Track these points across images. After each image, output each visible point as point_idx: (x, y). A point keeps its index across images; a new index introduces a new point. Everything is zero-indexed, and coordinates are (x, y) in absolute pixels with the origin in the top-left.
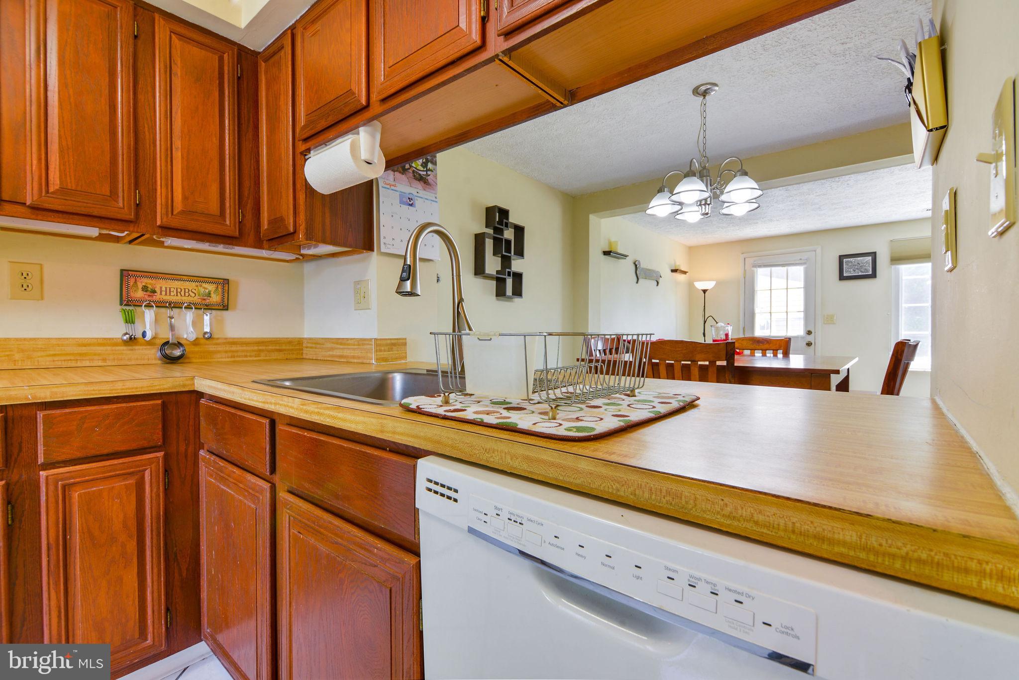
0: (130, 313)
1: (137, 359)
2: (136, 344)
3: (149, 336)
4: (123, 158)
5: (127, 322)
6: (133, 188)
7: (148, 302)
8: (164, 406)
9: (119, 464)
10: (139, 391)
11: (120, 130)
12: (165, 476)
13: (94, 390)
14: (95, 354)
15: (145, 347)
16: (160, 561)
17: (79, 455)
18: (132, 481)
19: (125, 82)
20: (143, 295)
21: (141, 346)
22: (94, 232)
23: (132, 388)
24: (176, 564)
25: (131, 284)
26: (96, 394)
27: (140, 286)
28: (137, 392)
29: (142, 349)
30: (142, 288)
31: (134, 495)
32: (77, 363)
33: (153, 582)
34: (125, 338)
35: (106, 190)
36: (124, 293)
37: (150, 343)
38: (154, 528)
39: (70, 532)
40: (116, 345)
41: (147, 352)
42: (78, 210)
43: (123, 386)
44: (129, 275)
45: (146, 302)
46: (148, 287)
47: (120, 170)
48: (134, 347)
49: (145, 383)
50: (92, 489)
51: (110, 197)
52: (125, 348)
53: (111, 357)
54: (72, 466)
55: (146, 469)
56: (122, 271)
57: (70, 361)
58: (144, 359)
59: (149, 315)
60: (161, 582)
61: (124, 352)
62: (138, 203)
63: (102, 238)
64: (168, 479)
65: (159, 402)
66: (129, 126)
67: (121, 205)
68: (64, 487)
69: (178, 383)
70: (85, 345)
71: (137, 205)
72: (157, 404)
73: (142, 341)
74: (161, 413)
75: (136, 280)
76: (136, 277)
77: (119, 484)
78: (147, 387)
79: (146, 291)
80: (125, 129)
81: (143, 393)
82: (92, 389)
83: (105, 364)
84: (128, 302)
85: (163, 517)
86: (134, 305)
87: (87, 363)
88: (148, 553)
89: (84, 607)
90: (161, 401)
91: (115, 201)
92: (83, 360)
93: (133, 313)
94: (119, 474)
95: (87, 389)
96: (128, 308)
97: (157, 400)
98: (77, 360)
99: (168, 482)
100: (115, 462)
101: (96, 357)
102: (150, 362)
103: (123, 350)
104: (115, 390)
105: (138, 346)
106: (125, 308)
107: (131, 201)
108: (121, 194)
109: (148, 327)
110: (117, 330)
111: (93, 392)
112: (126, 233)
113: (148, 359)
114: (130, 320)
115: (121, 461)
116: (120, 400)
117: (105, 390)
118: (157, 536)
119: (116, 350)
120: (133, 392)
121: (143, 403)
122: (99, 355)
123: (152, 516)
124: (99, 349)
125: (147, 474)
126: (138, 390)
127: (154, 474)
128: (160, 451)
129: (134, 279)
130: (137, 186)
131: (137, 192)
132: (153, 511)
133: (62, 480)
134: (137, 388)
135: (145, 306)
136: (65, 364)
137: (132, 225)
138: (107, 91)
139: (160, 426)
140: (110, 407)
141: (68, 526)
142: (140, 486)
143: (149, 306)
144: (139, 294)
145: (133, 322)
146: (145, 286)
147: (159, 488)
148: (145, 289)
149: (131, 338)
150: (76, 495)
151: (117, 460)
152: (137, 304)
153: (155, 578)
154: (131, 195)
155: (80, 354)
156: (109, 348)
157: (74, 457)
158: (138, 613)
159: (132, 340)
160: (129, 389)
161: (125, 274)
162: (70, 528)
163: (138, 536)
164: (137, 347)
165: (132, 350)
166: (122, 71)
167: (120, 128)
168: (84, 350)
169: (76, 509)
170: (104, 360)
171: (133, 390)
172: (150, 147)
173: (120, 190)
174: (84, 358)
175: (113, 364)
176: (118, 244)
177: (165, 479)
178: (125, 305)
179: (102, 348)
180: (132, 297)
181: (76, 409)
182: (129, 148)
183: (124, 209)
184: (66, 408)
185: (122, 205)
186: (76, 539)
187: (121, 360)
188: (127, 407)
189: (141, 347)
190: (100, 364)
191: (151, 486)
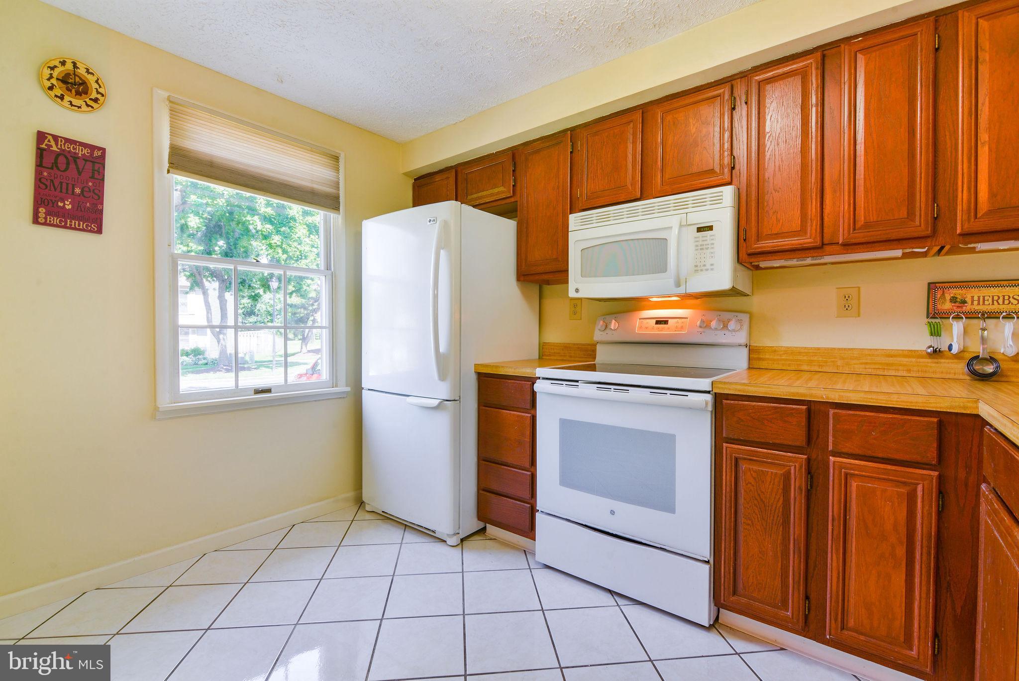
0: (936, 326)
1: (942, 372)
2: (942, 357)
3: (955, 350)
4: (921, 177)
5: (932, 335)
6: (930, 203)
7: (956, 314)
8: (940, 424)
9: (892, 470)
10: (913, 406)
11: (918, 151)
12: (939, 498)
13: (872, 399)
14: (901, 365)
15: (951, 361)
16: (930, 581)
17: (857, 451)
18: (903, 490)
19: (924, 101)
20: (951, 307)
21: (947, 359)
22: (898, 253)
23: (907, 402)
24: (949, 593)
25: (939, 296)
26: (874, 402)
27: (948, 297)
28: (912, 406)
29: (948, 363)
30: (951, 299)
31: (905, 504)
32: (884, 371)
33: (920, 598)
34: (929, 351)
35: (904, 213)
36: (930, 306)
37: (958, 357)
38: (925, 545)
39: (850, 515)
40: (923, 357)
41: (953, 366)
42: (878, 238)
43: (898, 398)
44: (937, 287)
45: (955, 314)
46: (957, 298)
47: (918, 189)
48: (939, 360)
49: (920, 399)
50: (868, 485)
51: (908, 218)
52: (930, 360)
53: (915, 369)
54: (854, 459)
55: (918, 484)
56: (929, 284)
57: (878, 370)
58: (950, 373)
59: (957, 327)
60: (930, 603)
61: (929, 365)
62: (935, 216)
63: (905, 256)
64: (942, 501)
65: (935, 420)
66: (927, 144)
67: (917, 223)
68: (846, 475)
69: (957, 404)
70: (891, 356)
71: (936, 219)
72: (933, 422)
73: (948, 354)
74: (936, 431)
75: (944, 292)
76: (943, 288)
77: (891, 489)
78: (922, 403)
79: (955, 302)
80: (923, 147)
81: (917, 408)
82: (870, 397)
83: (909, 375)
84: (934, 314)
85: (935, 538)
86: (940, 318)
87: (893, 373)
88: (917, 566)
89: (857, 583)
90: (937, 419)
91: (912, 221)
92: (889, 369)
93: (939, 326)
94: (892, 479)
95: (866, 396)
96: (934, 321)
97: (934, 417)
98: (884, 369)
99: (942, 505)
100: (889, 467)
101: (901, 368)
102: (956, 377)
103: (928, 363)
104: (891, 401)
105: (944, 359)
106: (930, 320)
107: (928, 216)
108: (918, 214)
109: (955, 340)
110: (922, 341)
111: (871, 401)
112: (927, 248)
113: (955, 373)
114: (935, 332)
115: (894, 468)
116: (896, 411)
117: (881, 400)
118: (927, 554)
119: (920, 362)
120: (907, 406)
121: (918, 418)
122: (904, 365)
123: (922, 532)
124: (905, 360)
125: (920, 488)
126: (913, 404)
127: (926, 491)
128: (935, 471)
129: (942, 291)
130: (934, 199)
131: (935, 206)
132: (924, 528)
133: (844, 468)
134: (912, 402)
135: (952, 318)
136: (874, 372)
137: (929, 240)
138: (906, 119)
139: (935, 445)
140: (885, 416)
141: (848, 508)
142: (911, 498)
143: (957, 317)
144: (947, 306)
145: (939, 335)
146: (953, 297)
147: (932, 507)
148: (953, 300)
149: (935, 351)
150: (854, 485)
151: (891, 466)
152: (945, 316)
153: (924, 596)
154: (928, 211)
155: (888, 364)
156: (914, 360)
157: (854, 452)
158: (904, 618)
159: (936, 353)
160: (903, 402)
161: (932, 287)
162: (850, 510)
163: (907, 545)
164: (943, 361)
165: (937, 363)
166: (921, 93)
167: (918, 149)
168: (891, 360)
169: (854, 496)
170: (909, 371)
171: (908, 404)
172: (951, 154)
173: (917, 209)
174: (890, 368)
175: (917, 375)
176: (927, 258)
177: (939, 501)
178: (931, 318)
179: (907, 359)
180: (938, 310)
181: (858, 413)
182: (927, 165)
183: (921, 226)
184: (850, 410)
185: (920, 224)
186: (853, 523)
187: (926, 372)
188: (902, 419)
189: (947, 361)
190: (905, 374)
191: (923, 501)
